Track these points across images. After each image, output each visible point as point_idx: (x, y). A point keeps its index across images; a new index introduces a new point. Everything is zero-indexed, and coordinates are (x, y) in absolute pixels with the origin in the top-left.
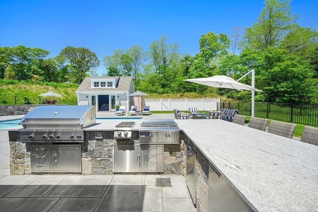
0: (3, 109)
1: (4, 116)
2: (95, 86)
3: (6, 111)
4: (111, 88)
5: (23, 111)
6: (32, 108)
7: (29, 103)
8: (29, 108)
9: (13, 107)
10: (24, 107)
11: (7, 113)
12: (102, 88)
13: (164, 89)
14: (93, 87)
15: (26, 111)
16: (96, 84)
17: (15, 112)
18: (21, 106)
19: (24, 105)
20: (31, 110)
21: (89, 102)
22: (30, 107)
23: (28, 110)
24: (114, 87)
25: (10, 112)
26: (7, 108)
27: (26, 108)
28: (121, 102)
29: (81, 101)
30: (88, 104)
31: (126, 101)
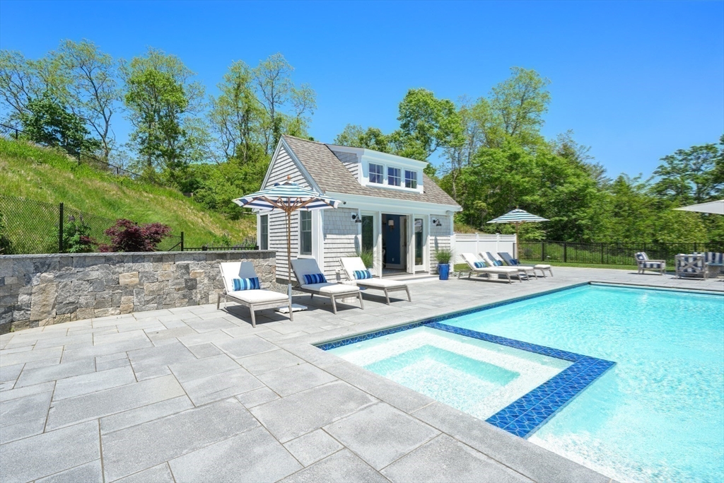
2: (373, 180)
4: (415, 193)
6: (48, 275)
8: (29, 281)
12: (392, 191)
14: (364, 181)
16: (375, 173)
20: (43, 290)
21: (356, 239)
22: (37, 270)
23: (23, 298)
24: (421, 189)
28: (439, 241)
29: (328, 236)
30: (353, 246)
31: (449, 238)
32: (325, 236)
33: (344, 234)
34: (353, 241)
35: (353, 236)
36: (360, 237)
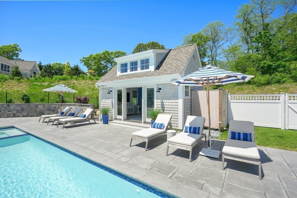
0: (33, 109)
1: (34, 117)
2: (122, 72)
3: (36, 111)
4: (147, 72)
5: (54, 111)
7: (63, 101)
9: (44, 106)
10: (54, 106)
11: (37, 114)
12: (132, 74)
13: (270, 75)
14: (119, 74)
15: (57, 111)
16: (124, 67)
17: (45, 112)
18: (52, 105)
19: (55, 104)
21: (112, 101)
24: (152, 68)
25: (40, 112)
26: (37, 107)
27: (57, 107)
28: (165, 104)
29: (103, 100)
30: (111, 104)
31: (177, 101)
32: (102, 100)
33: (108, 99)
34: (111, 102)
35: (111, 100)
36: (113, 100)
